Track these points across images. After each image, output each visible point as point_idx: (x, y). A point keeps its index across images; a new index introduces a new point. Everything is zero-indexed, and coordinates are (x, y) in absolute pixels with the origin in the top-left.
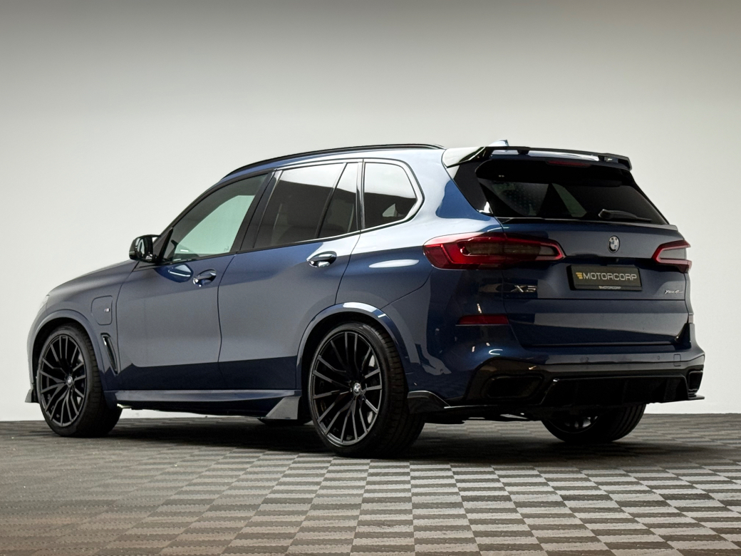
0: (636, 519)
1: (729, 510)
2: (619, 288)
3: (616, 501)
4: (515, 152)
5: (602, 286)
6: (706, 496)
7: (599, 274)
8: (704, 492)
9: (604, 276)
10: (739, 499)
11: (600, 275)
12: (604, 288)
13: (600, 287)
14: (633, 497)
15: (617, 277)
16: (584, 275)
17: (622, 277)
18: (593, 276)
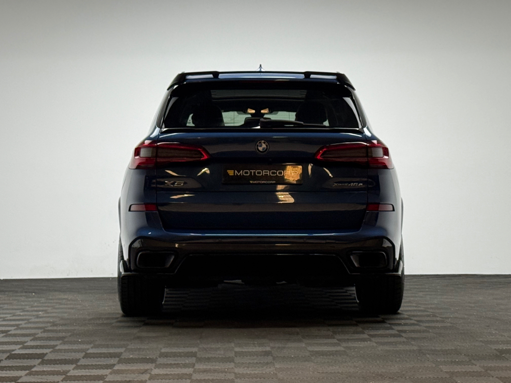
2: (273, 182)
4: (211, 76)
7: (253, 171)
9: (259, 173)
11: (254, 173)
12: (255, 182)
13: (252, 182)
15: (273, 173)
17: (280, 173)
18: (246, 173)
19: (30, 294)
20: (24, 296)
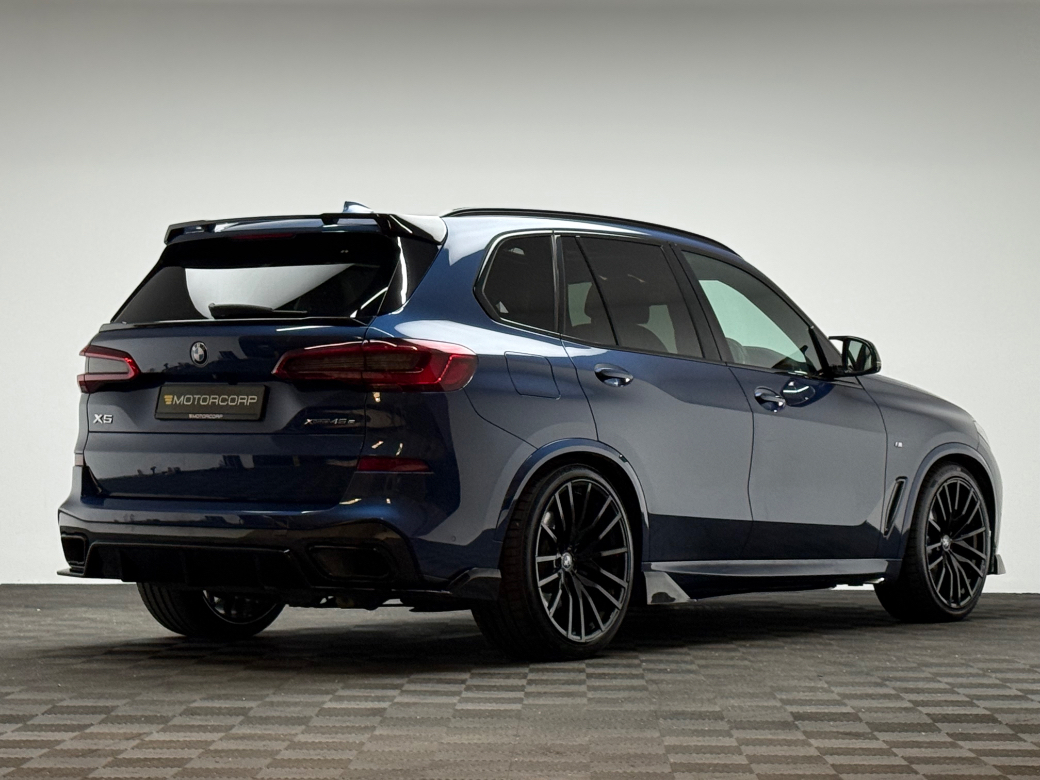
0: (894, 750)
1: (1021, 739)
2: (219, 416)
3: (867, 723)
5: (195, 414)
6: (990, 719)
7: (197, 397)
8: (988, 713)
9: (205, 400)
10: (1036, 723)
11: (199, 399)
12: (196, 416)
13: (191, 416)
14: (891, 718)
15: (224, 400)
16: (175, 398)
17: (233, 400)
18: (188, 400)
19: (33, 610)
20: (18, 613)
